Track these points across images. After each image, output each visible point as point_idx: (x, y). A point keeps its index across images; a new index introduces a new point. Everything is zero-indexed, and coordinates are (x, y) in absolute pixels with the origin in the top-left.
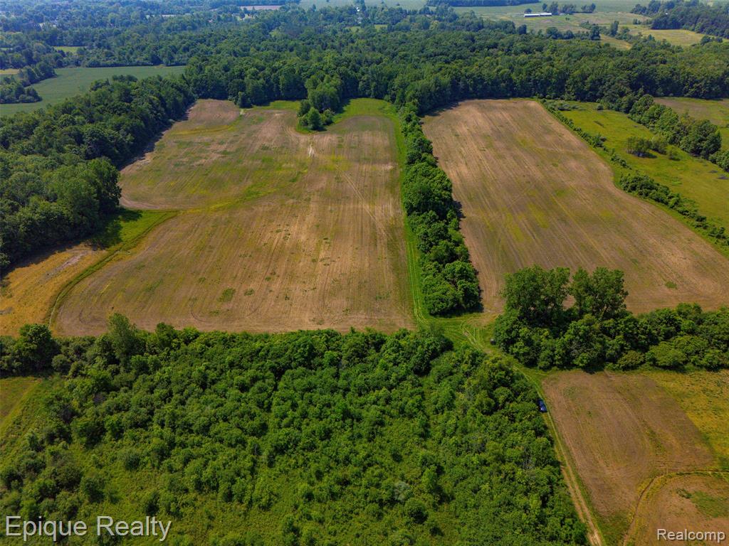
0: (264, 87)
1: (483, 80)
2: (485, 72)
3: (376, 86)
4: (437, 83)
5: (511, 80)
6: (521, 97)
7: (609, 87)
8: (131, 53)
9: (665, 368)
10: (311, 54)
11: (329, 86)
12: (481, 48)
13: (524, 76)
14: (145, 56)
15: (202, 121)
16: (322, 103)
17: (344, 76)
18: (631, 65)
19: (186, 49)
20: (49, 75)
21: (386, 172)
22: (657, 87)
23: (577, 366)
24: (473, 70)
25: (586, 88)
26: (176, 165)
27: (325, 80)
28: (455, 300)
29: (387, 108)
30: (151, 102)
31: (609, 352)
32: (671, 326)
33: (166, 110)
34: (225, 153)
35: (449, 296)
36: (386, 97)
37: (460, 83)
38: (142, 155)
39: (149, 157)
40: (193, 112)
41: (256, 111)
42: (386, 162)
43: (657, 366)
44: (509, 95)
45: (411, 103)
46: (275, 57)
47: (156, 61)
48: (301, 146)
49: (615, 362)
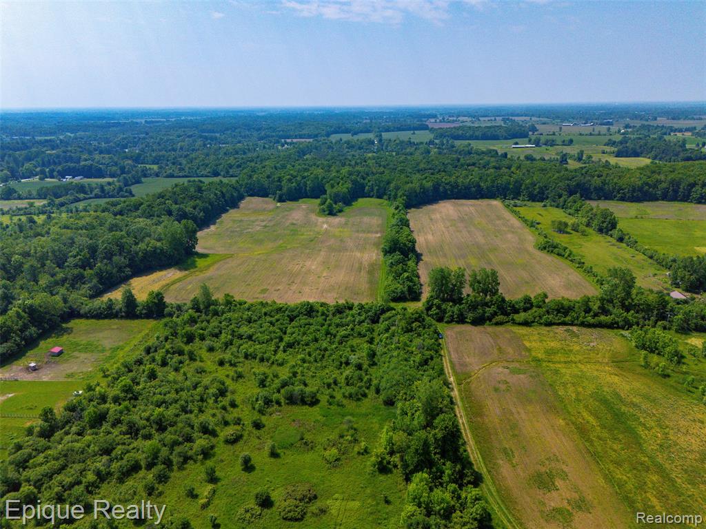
0: (295, 189)
1: (458, 186)
2: (460, 180)
3: (377, 190)
4: (422, 187)
5: (480, 186)
6: (487, 198)
7: (551, 191)
8: (198, 169)
9: (520, 324)
10: (332, 168)
11: (343, 188)
12: (462, 165)
13: (489, 183)
14: (208, 170)
15: (249, 209)
16: (336, 198)
17: (354, 182)
18: (570, 177)
19: (239, 166)
20: (138, 182)
21: (375, 237)
22: (592, 193)
23: (468, 323)
24: (453, 179)
25: (535, 192)
26: (231, 232)
27: (340, 185)
28: (402, 292)
29: (384, 204)
30: (216, 194)
31: (486, 315)
32: (528, 304)
33: (225, 201)
34: (265, 226)
35: (399, 290)
36: (385, 197)
37: (441, 188)
38: (208, 226)
39: (213, 228)
40: (243, 204)
41: (289, 204)
42: (377, 233)
43: (516, 323)
44: (478, 197)
45: (401, 200)
46: (306, 170)
47: (216, 174)
48: (319, 223)
49: (490, 321)
